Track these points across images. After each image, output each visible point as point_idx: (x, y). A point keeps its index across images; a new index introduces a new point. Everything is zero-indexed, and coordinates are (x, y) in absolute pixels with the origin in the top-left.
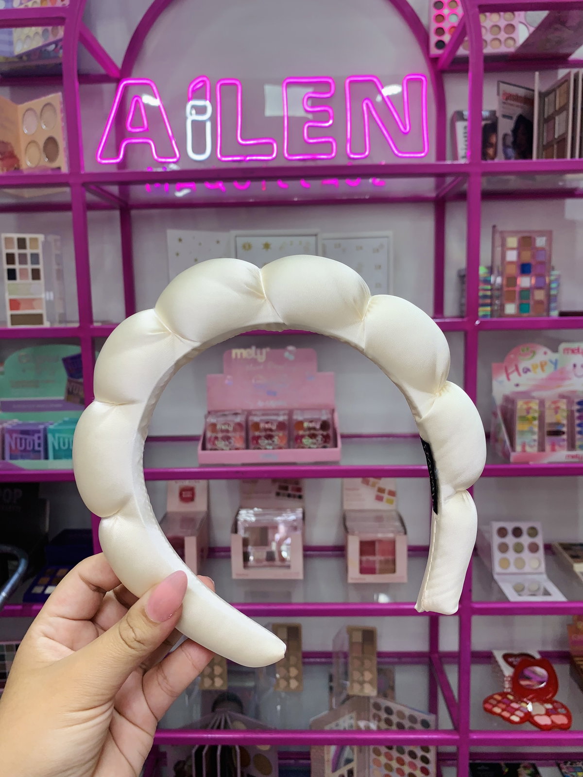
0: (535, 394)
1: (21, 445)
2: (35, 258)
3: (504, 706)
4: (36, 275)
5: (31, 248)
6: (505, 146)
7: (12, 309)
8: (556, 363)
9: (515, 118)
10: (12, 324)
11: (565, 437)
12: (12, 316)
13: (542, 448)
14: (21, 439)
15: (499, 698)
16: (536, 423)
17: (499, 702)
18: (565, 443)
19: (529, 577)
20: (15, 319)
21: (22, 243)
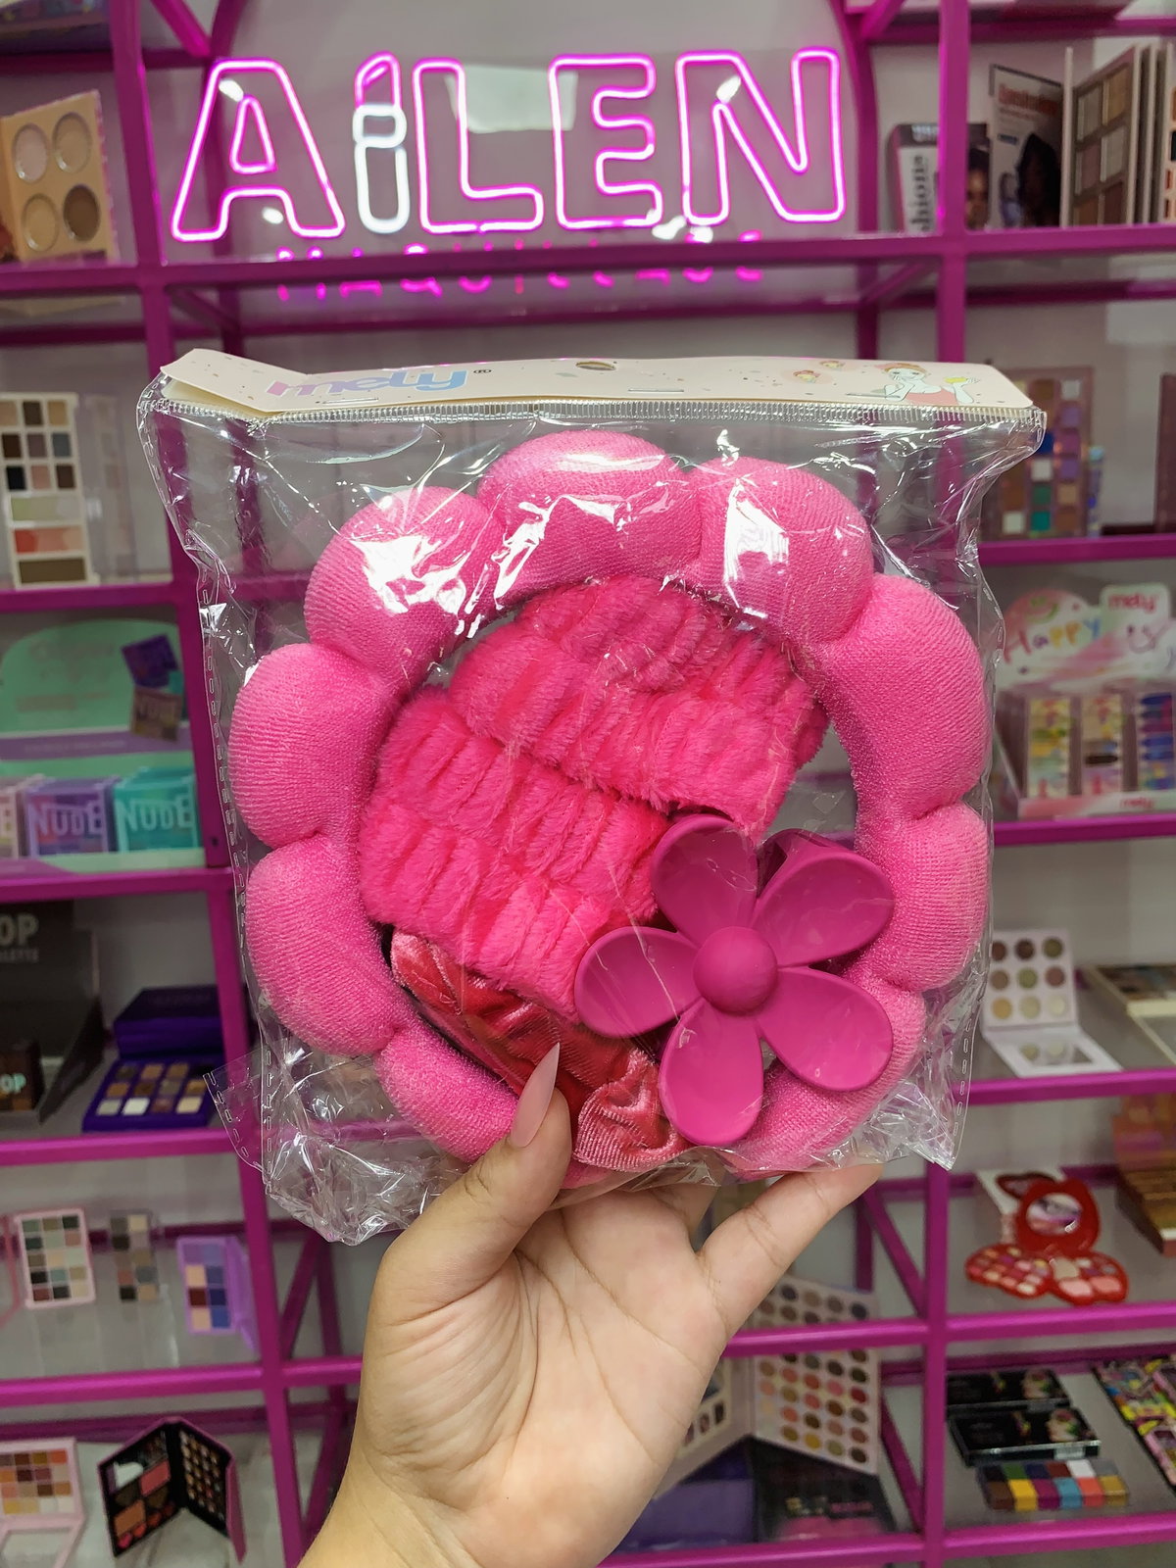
0: (1058, 686)
1: (60, 825)
2: (62, 443)
3: (1003, 1269)
4: (65, 478)
5: (52, 422)
6: (1004, 198)
7: (20, 549)
8: (1095, 627)
9: (1022, 141)
10: (24, 580)
11: (1118, 765)
12: (22, 565)
13: (1075, 789)
14: (59, 814)
15: (992, 1254)
16: (1065, 741)
17: (994, 1262)
18: (1119, 778)
19: (1048, 1031)
20: (28, 571)
21: (32, 413)
